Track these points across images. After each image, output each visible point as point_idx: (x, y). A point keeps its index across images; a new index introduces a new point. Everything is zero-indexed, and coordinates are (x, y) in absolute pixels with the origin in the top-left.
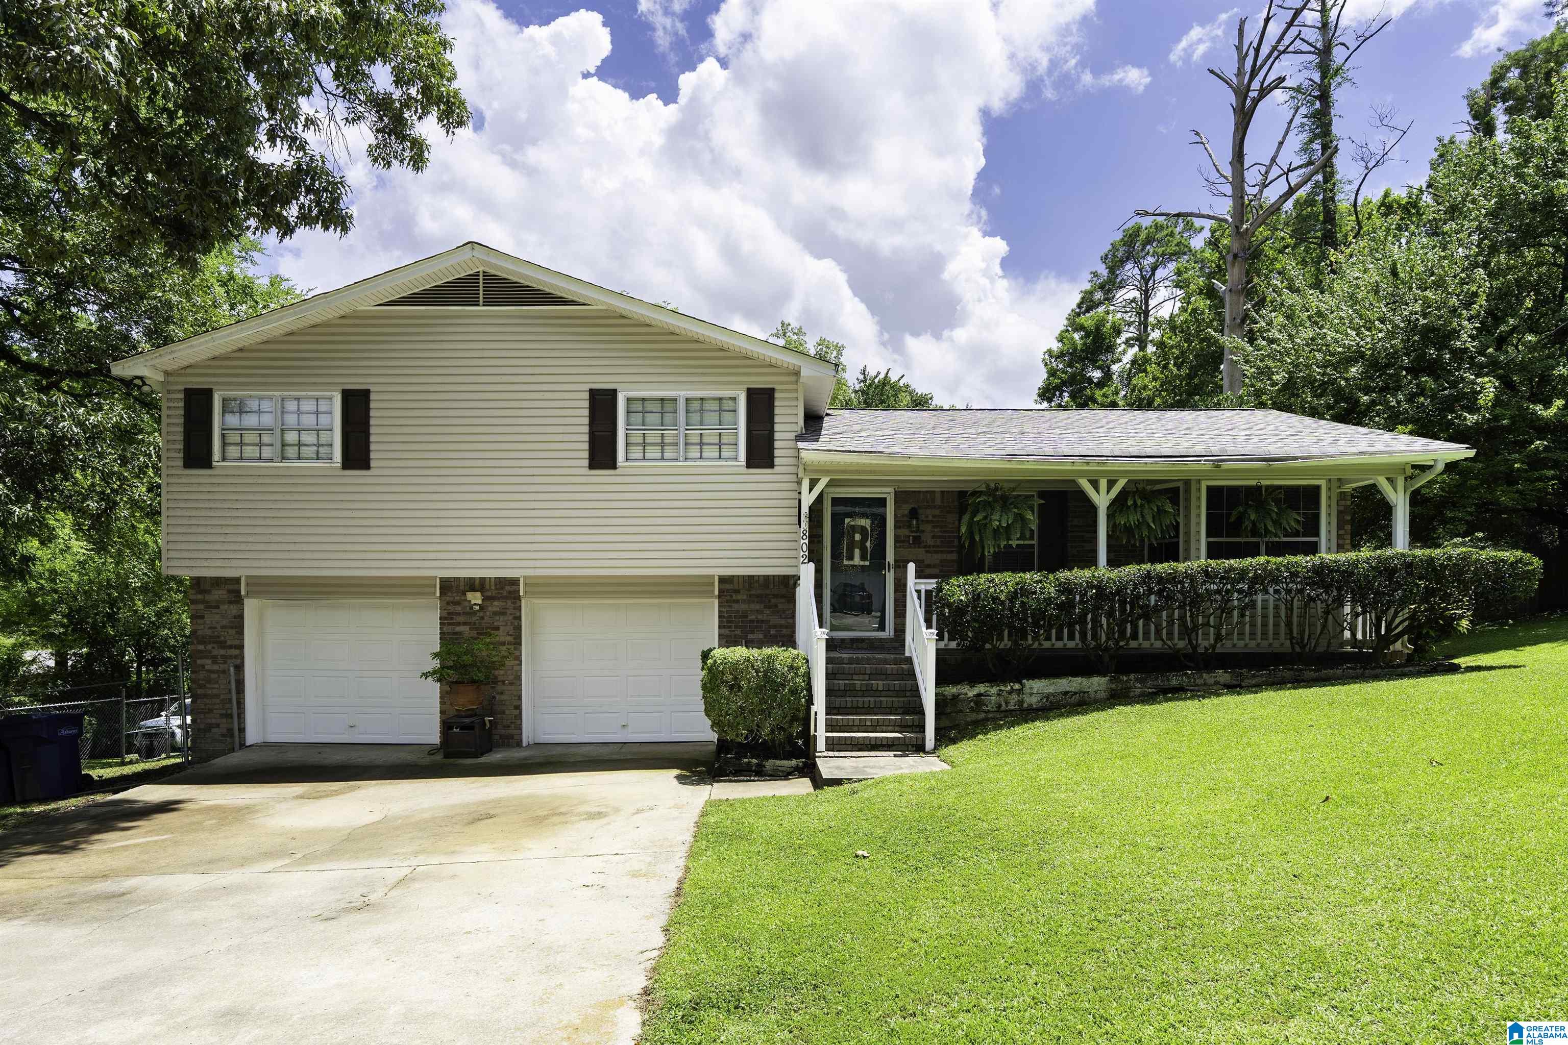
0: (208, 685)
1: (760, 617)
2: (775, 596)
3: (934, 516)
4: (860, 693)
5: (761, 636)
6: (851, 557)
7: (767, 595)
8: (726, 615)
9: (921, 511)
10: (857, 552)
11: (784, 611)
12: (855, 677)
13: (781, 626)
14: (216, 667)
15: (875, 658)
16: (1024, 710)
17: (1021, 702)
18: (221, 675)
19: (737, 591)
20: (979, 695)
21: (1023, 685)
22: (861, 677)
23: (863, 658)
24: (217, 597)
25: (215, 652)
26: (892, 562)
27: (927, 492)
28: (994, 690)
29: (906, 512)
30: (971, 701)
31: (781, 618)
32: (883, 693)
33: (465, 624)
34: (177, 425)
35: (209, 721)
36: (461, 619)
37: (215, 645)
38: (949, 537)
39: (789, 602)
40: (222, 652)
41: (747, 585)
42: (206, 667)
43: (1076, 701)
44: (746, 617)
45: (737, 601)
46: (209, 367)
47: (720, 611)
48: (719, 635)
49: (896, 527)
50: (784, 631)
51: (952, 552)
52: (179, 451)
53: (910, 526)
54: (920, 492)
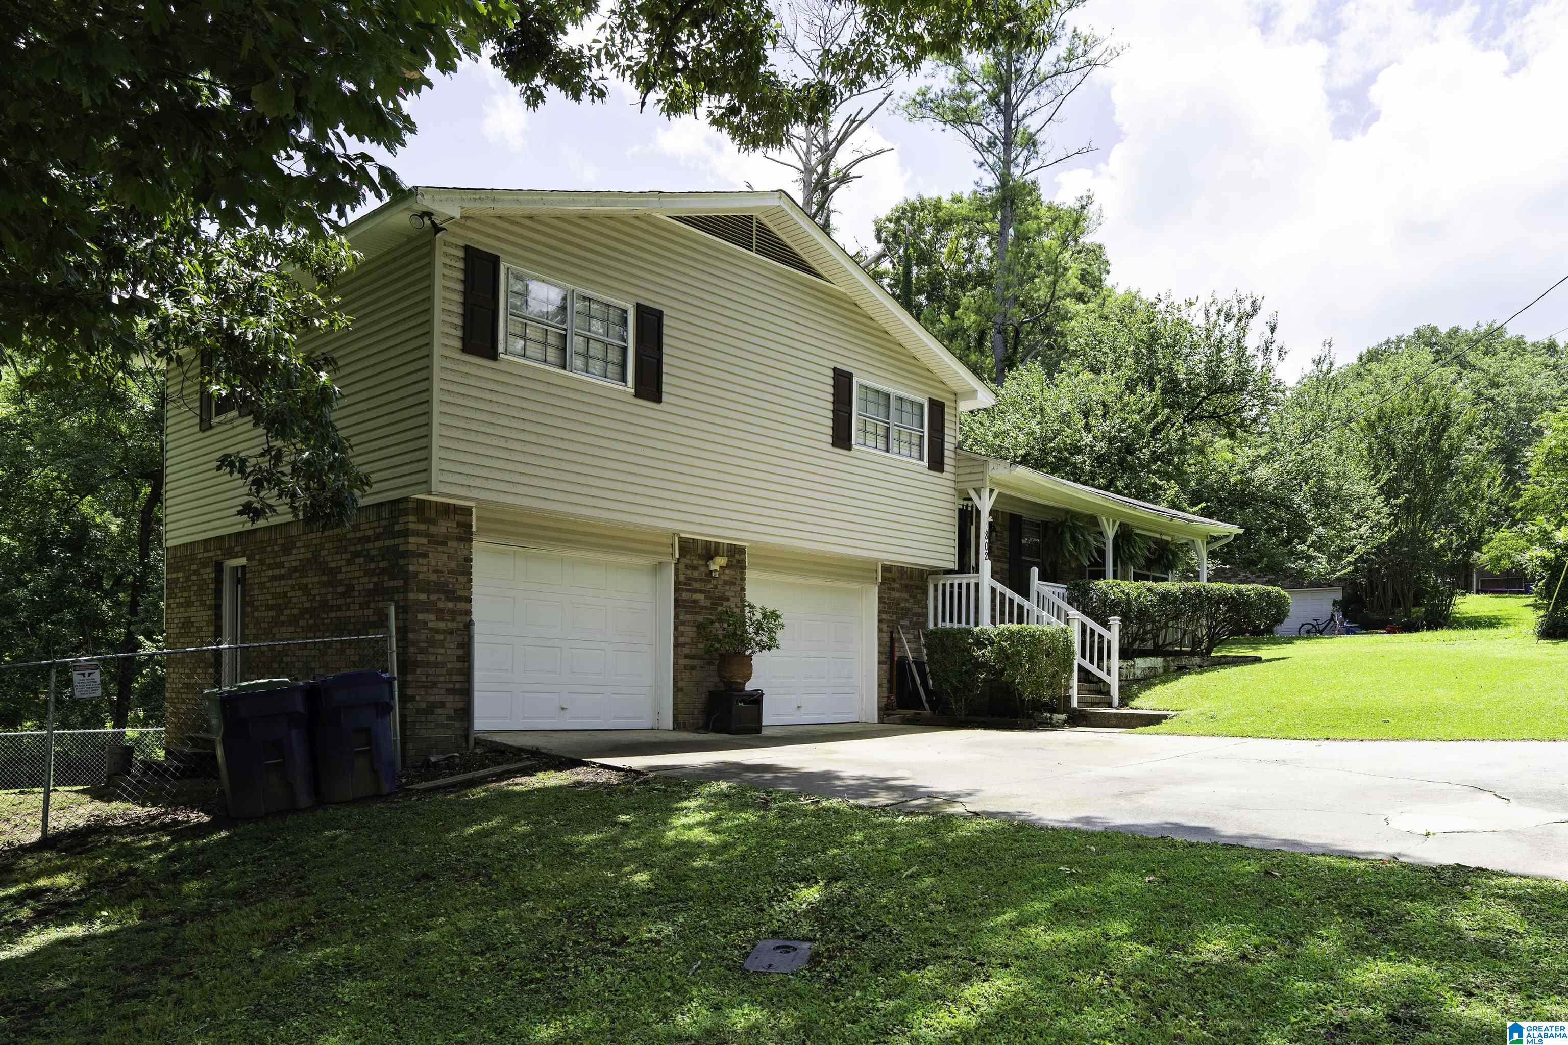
0: (431, 650)
8: (887, 601)
14: (442, 625)
18: (448, 637)
19: (894, 580)
24: (444, 530)
25: (441, 605)
33: (701, 591)
34: (454, 290)
35: (432, 699)
36: (697, 585)
37: (442, 597)
40: (450, 605)
41: (900, 575)
42: (430, 625)
44: (899, 604)
45: (893, 589)
46: (494, 226)
47: (880, 597)
48: (879, 620)
52: (456, 327)
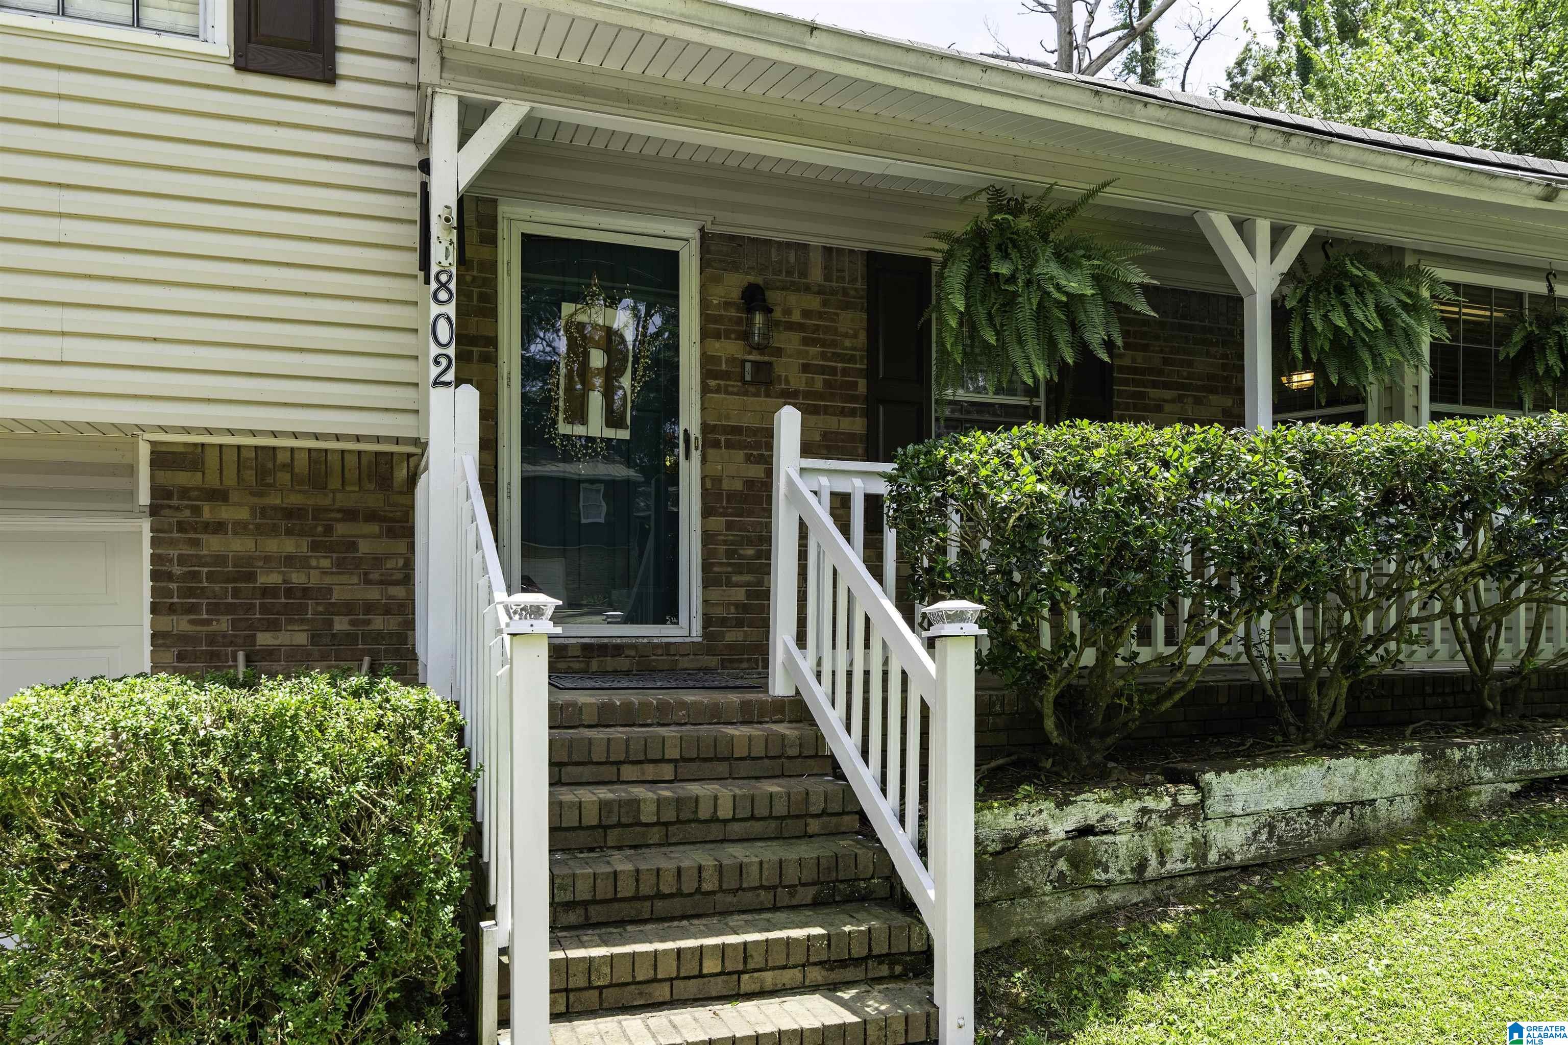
1: (297, 578)
2: (350, 515)
3: (806, 314)
4: (655, 835)
5: (302, 638)
6: (579, 414)
7: (319, 511)
8: (177, 570)
9: (773, 297)
10: (596, 400)
11: (378, 561)
12: (628, 772)
13: (370, 607)
15: (683, 705)
16: (1207, 872)
17: (1201, 847)
19: (218, 496)
20: (1085, 831)
21: (1204, 791)
22: (650, 771)
23: (645, 705)
26: (695, 432)
27: (789, 245)
28: (1127, 811)
29: (735, 294)
30: (1060, 854)
31: (368, 582)
32: (737, 829)
38: (845, 371)
39: (391, 533)
41: (250, 476)
43: (1345, 830)
44: (251, 577)
45: (218, 528)
47: (155, 559)
48: (155, 636)
49: (705, 334)
50: (378, 623)
51: (853, 413)
53: (745, 336)
54: (767, 242)
